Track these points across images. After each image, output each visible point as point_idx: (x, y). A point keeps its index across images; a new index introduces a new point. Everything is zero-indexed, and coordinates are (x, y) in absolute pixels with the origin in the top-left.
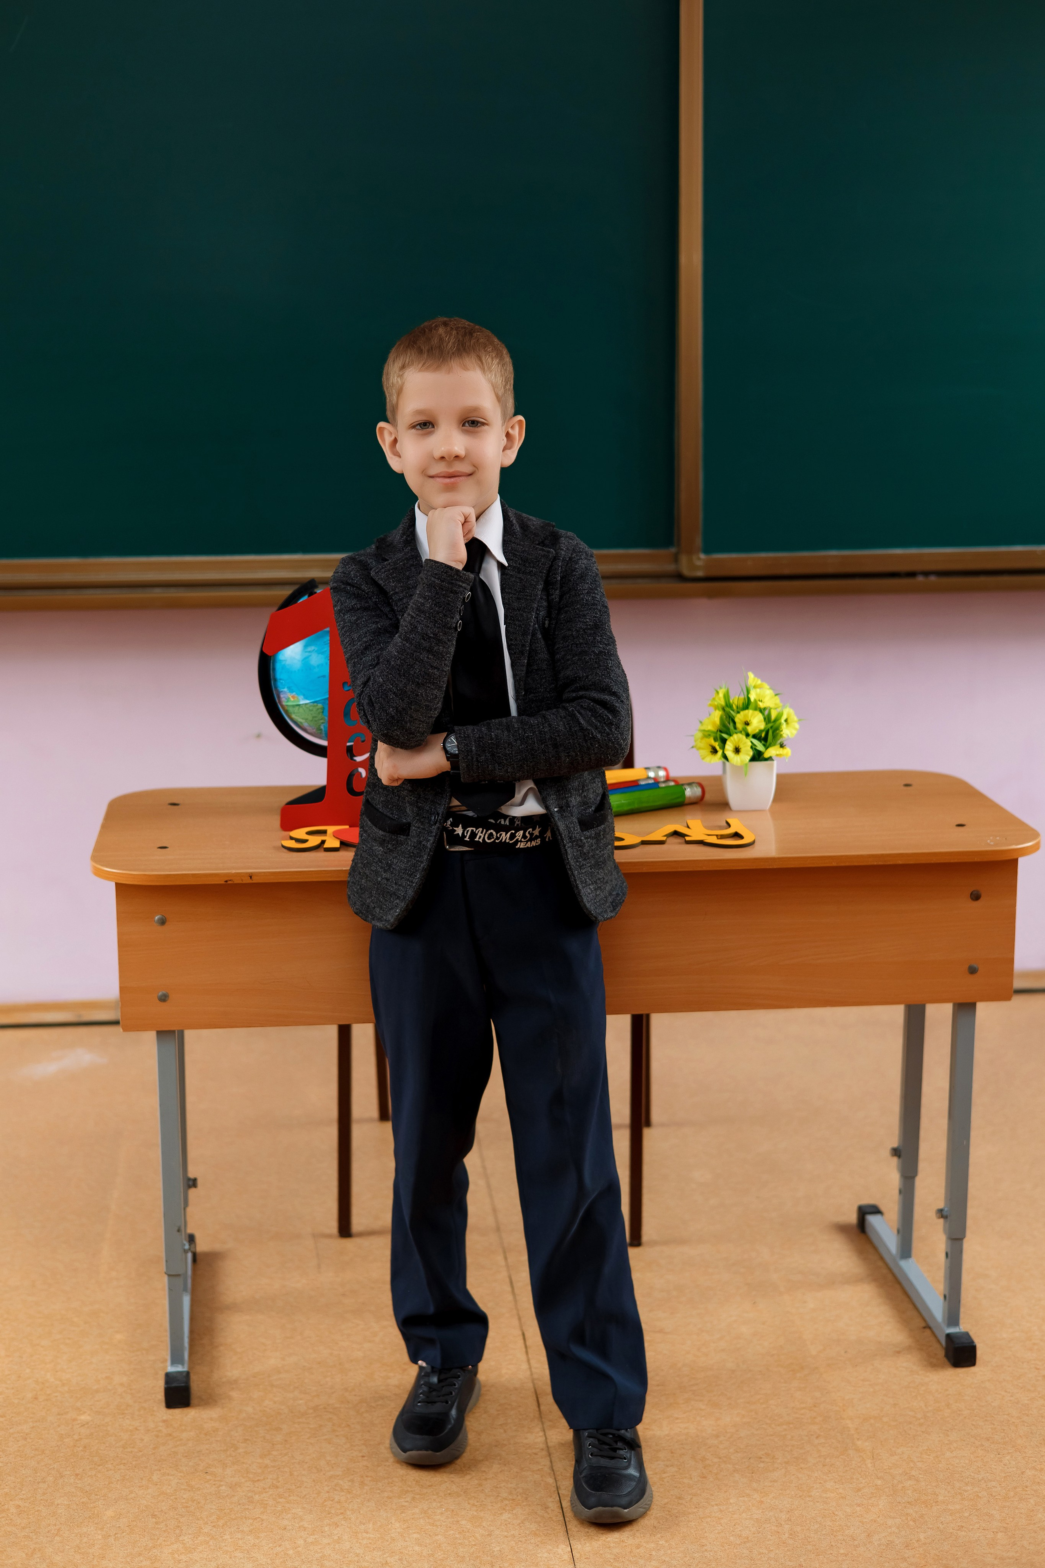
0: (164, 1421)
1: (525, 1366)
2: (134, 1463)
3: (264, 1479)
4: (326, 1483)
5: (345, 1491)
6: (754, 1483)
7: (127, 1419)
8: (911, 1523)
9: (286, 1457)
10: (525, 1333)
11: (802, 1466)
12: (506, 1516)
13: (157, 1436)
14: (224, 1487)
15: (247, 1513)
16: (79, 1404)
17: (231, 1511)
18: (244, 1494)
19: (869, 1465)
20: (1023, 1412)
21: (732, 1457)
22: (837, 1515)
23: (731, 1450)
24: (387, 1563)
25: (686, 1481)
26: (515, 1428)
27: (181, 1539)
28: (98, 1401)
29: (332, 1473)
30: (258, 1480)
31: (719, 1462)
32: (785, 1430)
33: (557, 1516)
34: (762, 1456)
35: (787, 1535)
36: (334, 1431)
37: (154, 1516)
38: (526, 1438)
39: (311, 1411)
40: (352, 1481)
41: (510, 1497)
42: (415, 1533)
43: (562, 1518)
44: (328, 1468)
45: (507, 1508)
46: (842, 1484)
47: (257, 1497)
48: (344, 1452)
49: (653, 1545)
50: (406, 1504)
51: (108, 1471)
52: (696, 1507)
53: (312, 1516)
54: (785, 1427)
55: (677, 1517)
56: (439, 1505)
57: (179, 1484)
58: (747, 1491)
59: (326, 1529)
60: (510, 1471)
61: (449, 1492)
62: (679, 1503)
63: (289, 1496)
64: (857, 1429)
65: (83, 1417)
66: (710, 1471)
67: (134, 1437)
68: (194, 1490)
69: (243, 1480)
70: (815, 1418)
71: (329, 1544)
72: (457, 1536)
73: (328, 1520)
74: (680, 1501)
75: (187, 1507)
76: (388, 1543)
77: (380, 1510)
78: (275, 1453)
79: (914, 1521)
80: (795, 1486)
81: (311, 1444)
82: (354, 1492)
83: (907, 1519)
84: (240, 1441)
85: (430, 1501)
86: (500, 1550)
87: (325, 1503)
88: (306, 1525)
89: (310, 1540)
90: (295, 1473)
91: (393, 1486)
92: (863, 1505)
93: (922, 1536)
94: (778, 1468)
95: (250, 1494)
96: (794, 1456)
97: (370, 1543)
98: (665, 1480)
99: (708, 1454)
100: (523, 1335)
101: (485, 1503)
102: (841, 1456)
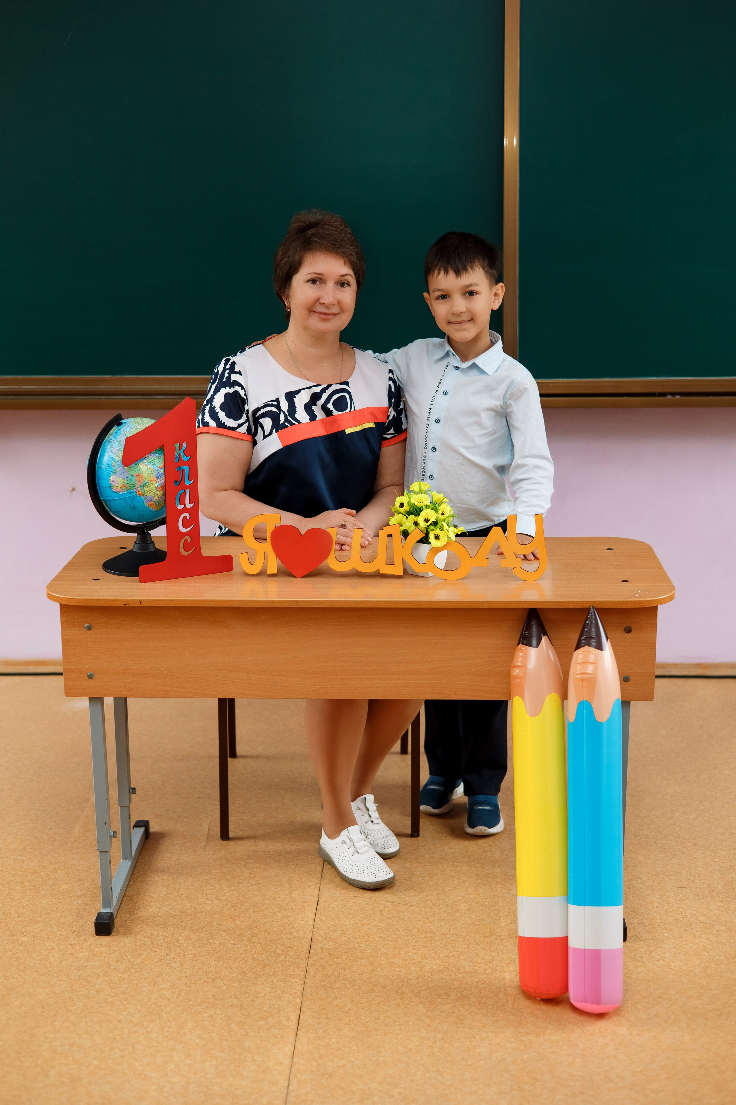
0: (72, 945)
1: (311, 922)
2: (43, 971)
3: (119, 987)
4: (156, 993)
5: (166, 999)
6: (429, 1012)
7: (50, 942)
8: (523, 1047)
9: (138, 974)
10: (319, 900)
11: (466, 1002)
12: (261, 1023)
13: (64, 954)
14: (92, 991)
15: (101, 1009)
16: (24, 930)
17: (91, 1007)
18: (103, 996)
19: (510, 1005)
20: (627, 975)
21: (422, 993)
22: (475, 1038)
23: (423, 989)
24: (175, 1049)
25: (385, 1007)
26: (289, 964)
27: (54, 1023)
28: (36, 929)
29: (162, 986)
30: (115, 988)
31: (412, 996)
32: (464, 977)
33: (293, 1025)
34: (442, 994)
35: (437, 1049)
36: (174, 958)
37: (43, 1007)
38: (293, 971)
39: (165, 944)
40: (173, 993)
41: (269, 1010)
42: (199, 1030)
43: (297, 1027)
44: (161, 983)
45: (264, 1018)
46: (487, 1017)
47: (110, 999)
48: (175, 973)
49: (347, 1049)
50: (202, 1010)
51: (26, 975)
52: (386, 1026)
53: (140, 1014)
54: (464, 975)
55: (370, 1031)
56: (222, 1012)
57: (66, 987)
58: (423, 1017)
59: (145, 1023)
60: (275, 993)
61: (231, 1004)
62: (375, 1022)
63: (131, 1000)
64: (511, 980)
65: (23, 939)
66: (404, 1002)
67: (49, 954)
68: (74, 991)
69: (106, 987)
70: (486, 970)
71: (143, 1034)
72: (226, 1034)
73: (148, 1018)
74: (377, 1021)
75: (65, 1003)
76: (180, 1036)
77: (183, 1013)
78: (132, 970)
79: (525, 1045)
80: (455, 1016)
81: (157, 966)
82: (172, 1000)
83: (521, 1044)
84: (114, 961)
85: (217, 1009)
86: (249, 1046)
87: (151, 1006)
88: (133, 1019)
89: (132, 1030)
90: (140, 985)
91: (197, 998)
92: (495, 1032)
93: (526, 1057)
94: (449, 1003)
95: (106, 997)
96: (463, 995)
97: (169, 1035)
98: (372, 1006)
99: (407, 990)
100: (318, 900)
101: (251, 1013)
102: (494, 998)
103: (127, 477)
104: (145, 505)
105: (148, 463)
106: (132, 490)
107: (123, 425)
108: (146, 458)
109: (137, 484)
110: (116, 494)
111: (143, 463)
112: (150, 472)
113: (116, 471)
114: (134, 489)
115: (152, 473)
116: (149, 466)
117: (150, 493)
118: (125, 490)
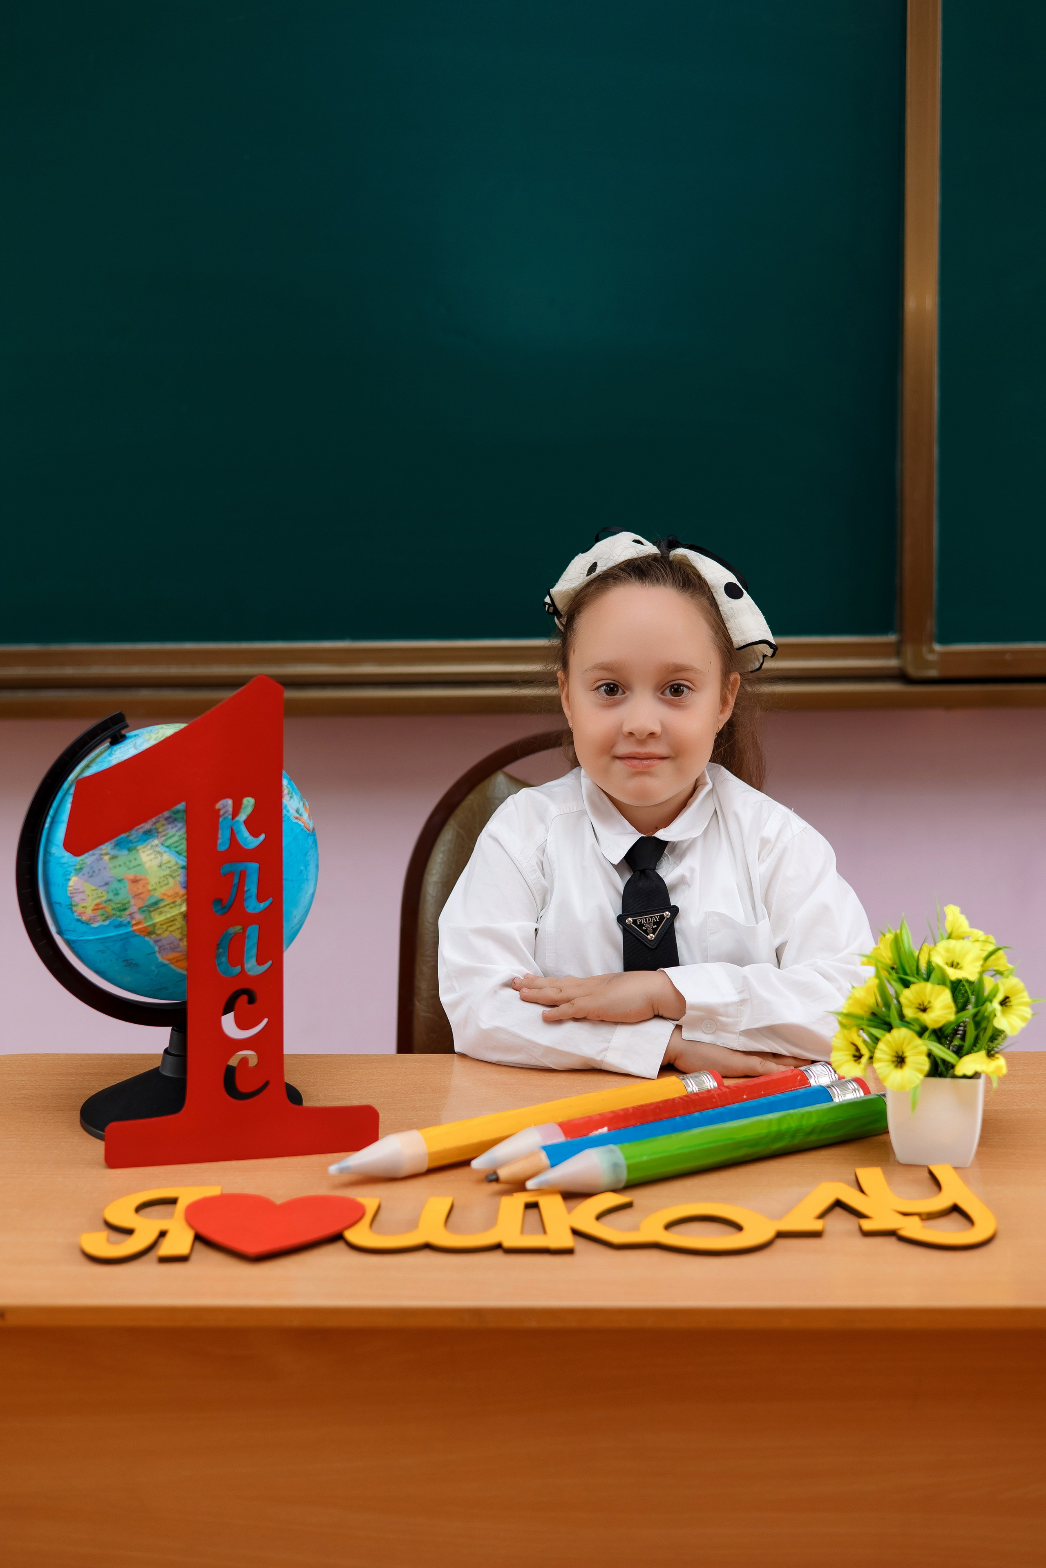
103: (107, 884)
104: (157, 959)
105: (161, 849)
106: (120, 917)
107: (127, 742)
108: (158, 833)
109: (132, 902)
110: (82, 928)
111: (149, 847)
112: (167, 872)
113: (82, 866)
114: (125, 919)
115: (174, 875)
116: (166, 857)
117: (171, 929)
118: (103, 918)
